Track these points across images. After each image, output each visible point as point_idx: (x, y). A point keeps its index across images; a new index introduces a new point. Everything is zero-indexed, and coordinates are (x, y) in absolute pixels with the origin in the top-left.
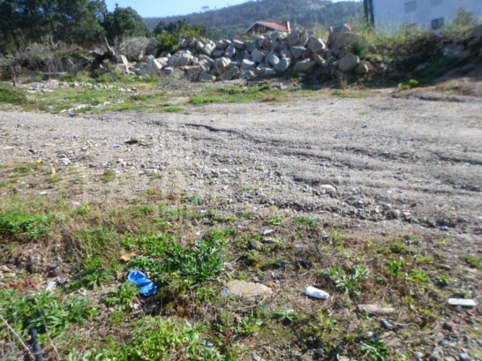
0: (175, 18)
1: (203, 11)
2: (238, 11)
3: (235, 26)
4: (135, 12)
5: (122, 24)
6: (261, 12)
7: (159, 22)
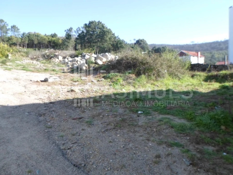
1: (191, 44)
2: (209, 45)
3: (205, 52)
6: (221, 46)
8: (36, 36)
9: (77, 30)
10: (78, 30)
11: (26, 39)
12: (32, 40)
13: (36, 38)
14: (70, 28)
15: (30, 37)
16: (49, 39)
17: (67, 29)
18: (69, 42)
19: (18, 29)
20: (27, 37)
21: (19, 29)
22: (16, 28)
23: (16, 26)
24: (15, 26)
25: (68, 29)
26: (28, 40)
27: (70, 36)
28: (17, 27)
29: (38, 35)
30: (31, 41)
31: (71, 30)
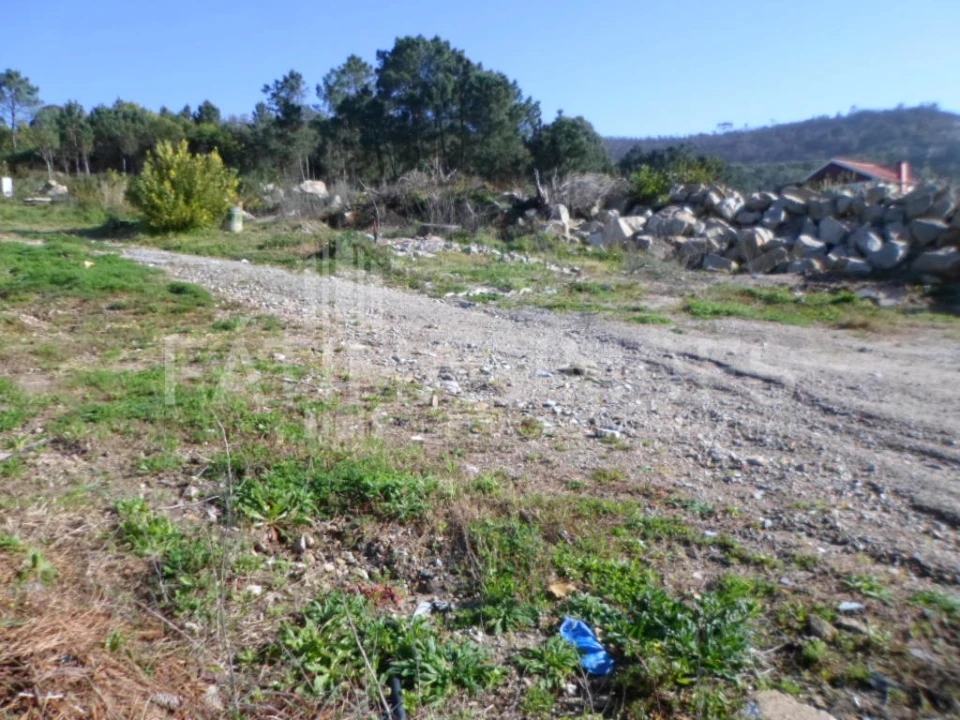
0: (661, 140)
1: (720, 131)
3: (783, 164)
4: (590, 126)
5: (564, 147)
6: (844, 139)
7: (631, 147)
8: (125, 117)
9: (326, 82)
10: (331, 83)
11: (85, 134)
12: (112, 139)
13: (127, 128)
14: (287, 75)
15: (103, 125)
16: (189, 131)
17: (277, 82)
18: (294, 139)
19: (32, 91)
20: (88, 126)
21: (37, 89)
22: (21, 82)
23: (23, 76)
24: (17, 74)
25: (281, 79)
26: (93, 136)
27: (297, 110)
28: (27, 79)
29: (135, 114)
30: (109, 144)
31: (293, 82)
